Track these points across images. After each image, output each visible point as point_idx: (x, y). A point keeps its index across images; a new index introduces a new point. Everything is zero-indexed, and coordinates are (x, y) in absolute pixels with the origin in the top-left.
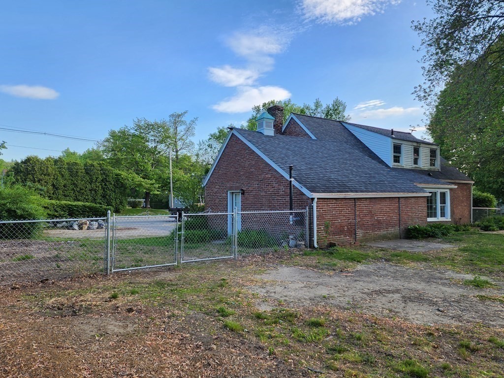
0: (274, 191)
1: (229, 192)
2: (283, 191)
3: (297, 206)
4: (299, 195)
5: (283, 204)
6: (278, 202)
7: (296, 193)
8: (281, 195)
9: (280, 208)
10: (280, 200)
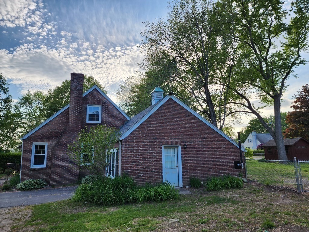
0: (217, 147)
1: (163, 146)
2: (223, 147)
3: (236, 157)
4: (236, 150)
5: (224, 156)
6: (220, 154)
7: (234, 149)
8: (222, 150)
9: (222, 158)
10: (222, 153)
